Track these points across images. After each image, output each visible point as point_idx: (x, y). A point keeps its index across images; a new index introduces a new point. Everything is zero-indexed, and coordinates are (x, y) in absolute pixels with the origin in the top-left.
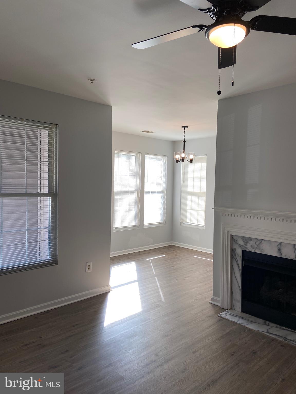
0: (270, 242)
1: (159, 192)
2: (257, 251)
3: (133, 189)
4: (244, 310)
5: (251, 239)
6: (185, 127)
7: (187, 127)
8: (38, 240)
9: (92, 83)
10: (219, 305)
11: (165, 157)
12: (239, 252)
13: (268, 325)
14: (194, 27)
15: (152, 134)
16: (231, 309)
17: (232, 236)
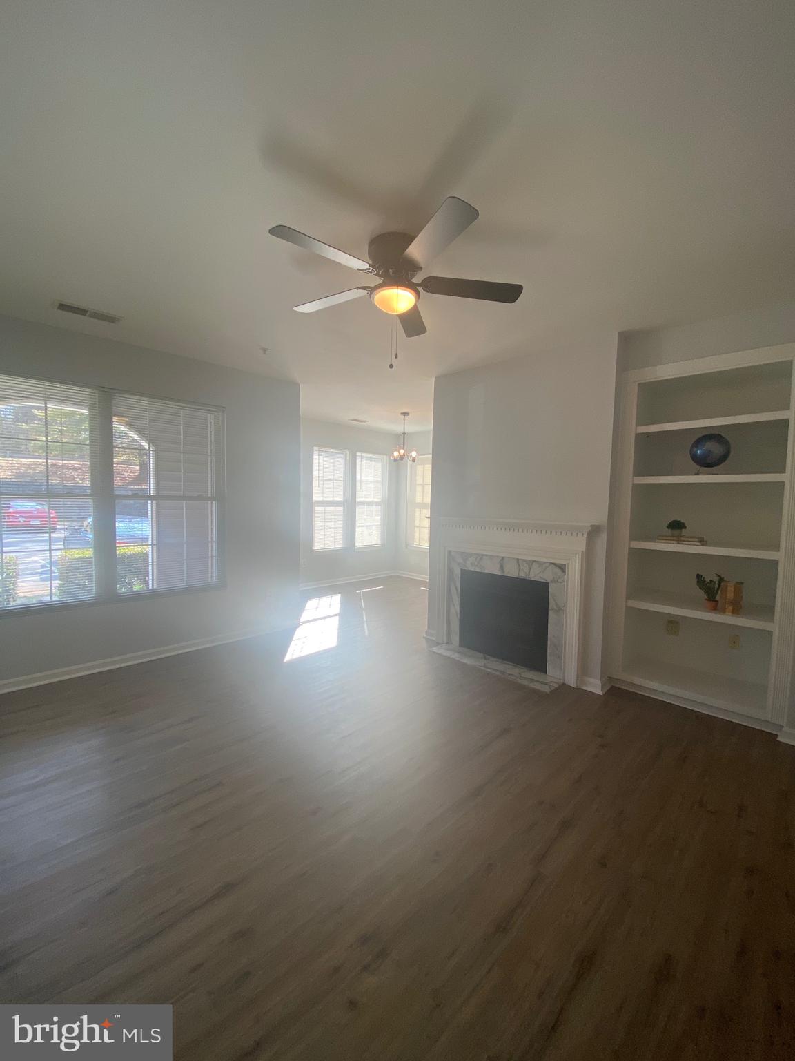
0: (491, 557)
1: (377, 504)
2: (478, 570)
3: (339, 498)
4: (461, 645)
5: (471, 555)
6: (405, 414)
7: (407, 414)
8: (210, 555)
9: (265, 353)
10: (434, 639)
11: (385, 457)
12: (457, 572)
13: (488, 659)
14: (359, 288)
15: (363, 423)
16: (447, 643)
17: (450, 552)
